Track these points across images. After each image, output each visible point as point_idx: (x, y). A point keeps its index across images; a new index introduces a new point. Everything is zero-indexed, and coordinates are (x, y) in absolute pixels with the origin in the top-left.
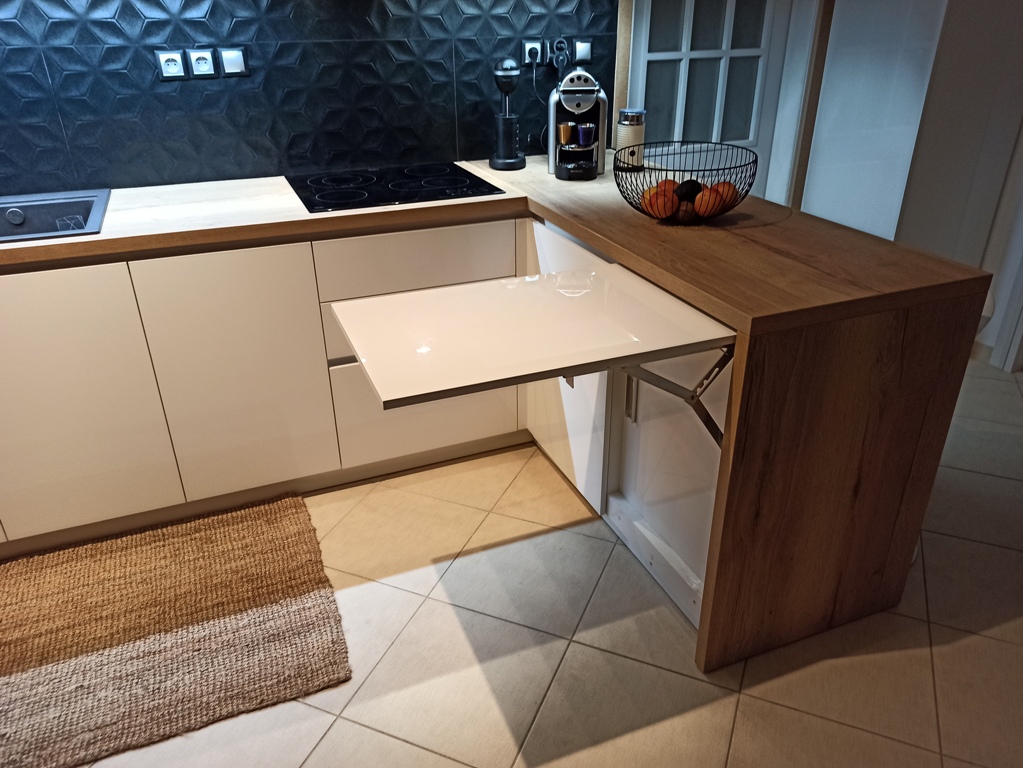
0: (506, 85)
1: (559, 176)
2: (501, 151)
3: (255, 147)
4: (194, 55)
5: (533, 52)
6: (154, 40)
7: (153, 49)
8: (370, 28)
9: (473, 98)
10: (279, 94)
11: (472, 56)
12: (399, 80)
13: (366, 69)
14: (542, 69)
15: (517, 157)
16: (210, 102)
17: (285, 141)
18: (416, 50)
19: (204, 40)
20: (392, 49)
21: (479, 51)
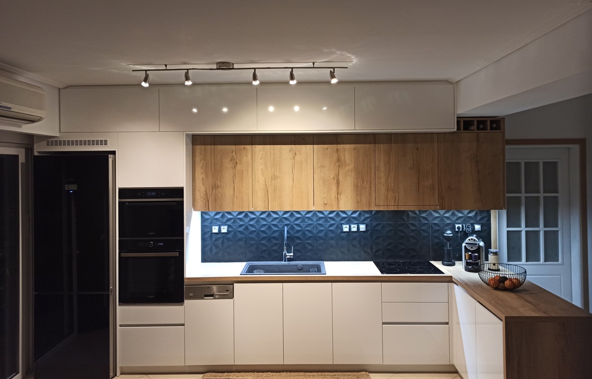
0: (448, 238)
1: (466, 270)
2: (446, 259)
3: (365, 252)
4: (352, 226)
5: (459, 228)
6: (343, 222)
7: (342, 224)
8: (404, 220)
9: (437, 241)
10: (374, 237)
11: (437, 228)
12: (412, 234)
13: (401, 231)
14: (462, 233)
15: (452, 262)
16: (354, 239)
17: (374, 251)
18: (418, 226)
19: (356, 222)
20: (410, 226)
21: (439, 227)
